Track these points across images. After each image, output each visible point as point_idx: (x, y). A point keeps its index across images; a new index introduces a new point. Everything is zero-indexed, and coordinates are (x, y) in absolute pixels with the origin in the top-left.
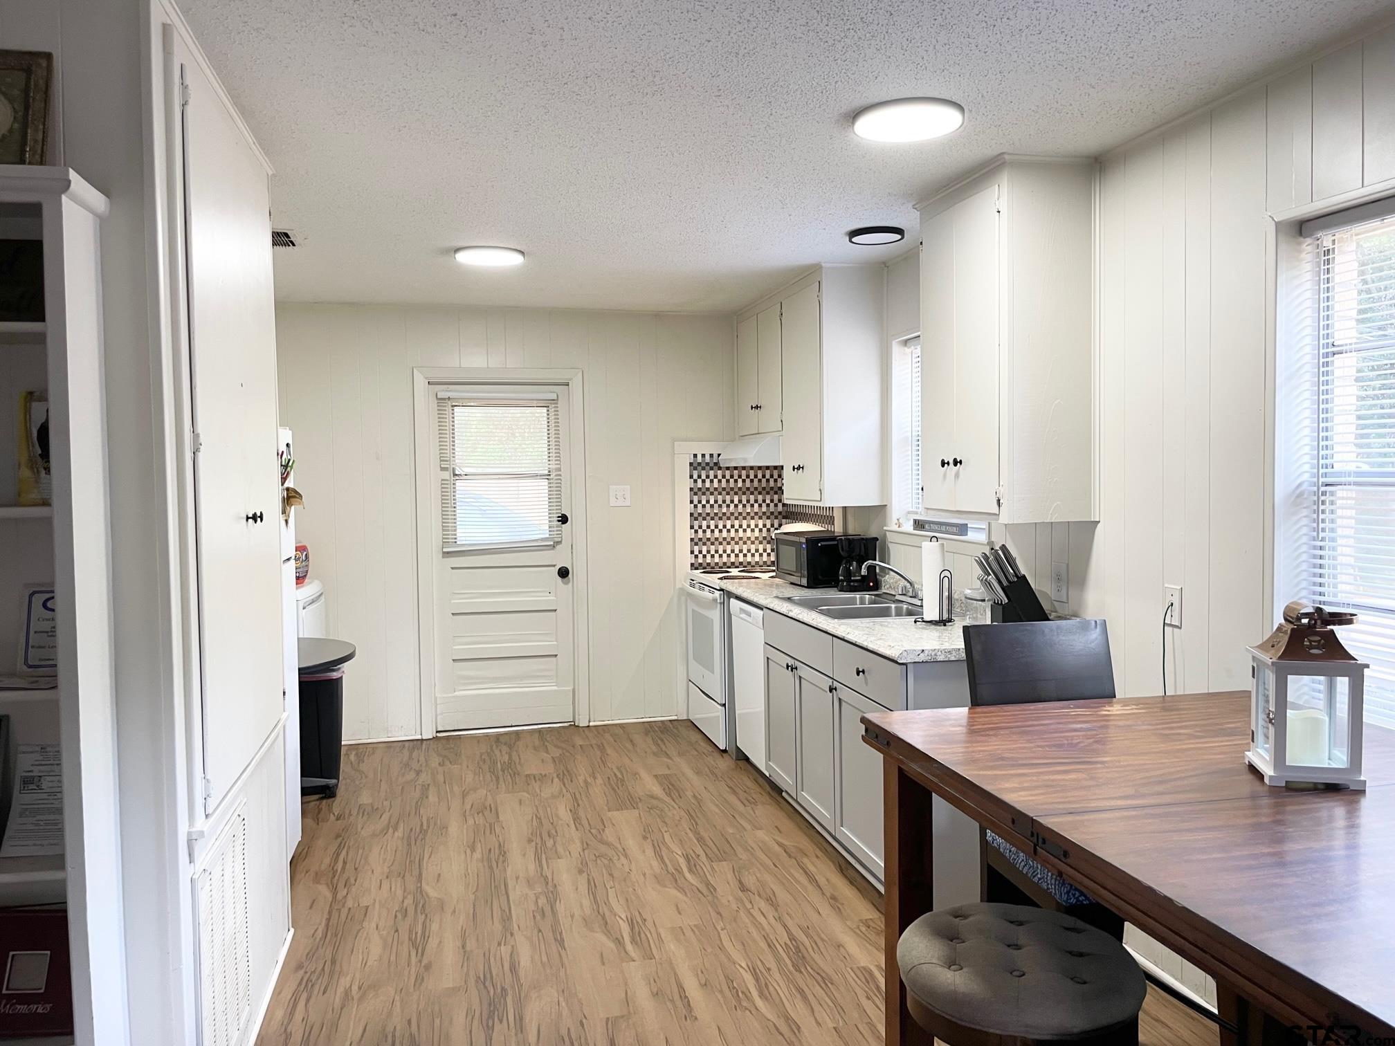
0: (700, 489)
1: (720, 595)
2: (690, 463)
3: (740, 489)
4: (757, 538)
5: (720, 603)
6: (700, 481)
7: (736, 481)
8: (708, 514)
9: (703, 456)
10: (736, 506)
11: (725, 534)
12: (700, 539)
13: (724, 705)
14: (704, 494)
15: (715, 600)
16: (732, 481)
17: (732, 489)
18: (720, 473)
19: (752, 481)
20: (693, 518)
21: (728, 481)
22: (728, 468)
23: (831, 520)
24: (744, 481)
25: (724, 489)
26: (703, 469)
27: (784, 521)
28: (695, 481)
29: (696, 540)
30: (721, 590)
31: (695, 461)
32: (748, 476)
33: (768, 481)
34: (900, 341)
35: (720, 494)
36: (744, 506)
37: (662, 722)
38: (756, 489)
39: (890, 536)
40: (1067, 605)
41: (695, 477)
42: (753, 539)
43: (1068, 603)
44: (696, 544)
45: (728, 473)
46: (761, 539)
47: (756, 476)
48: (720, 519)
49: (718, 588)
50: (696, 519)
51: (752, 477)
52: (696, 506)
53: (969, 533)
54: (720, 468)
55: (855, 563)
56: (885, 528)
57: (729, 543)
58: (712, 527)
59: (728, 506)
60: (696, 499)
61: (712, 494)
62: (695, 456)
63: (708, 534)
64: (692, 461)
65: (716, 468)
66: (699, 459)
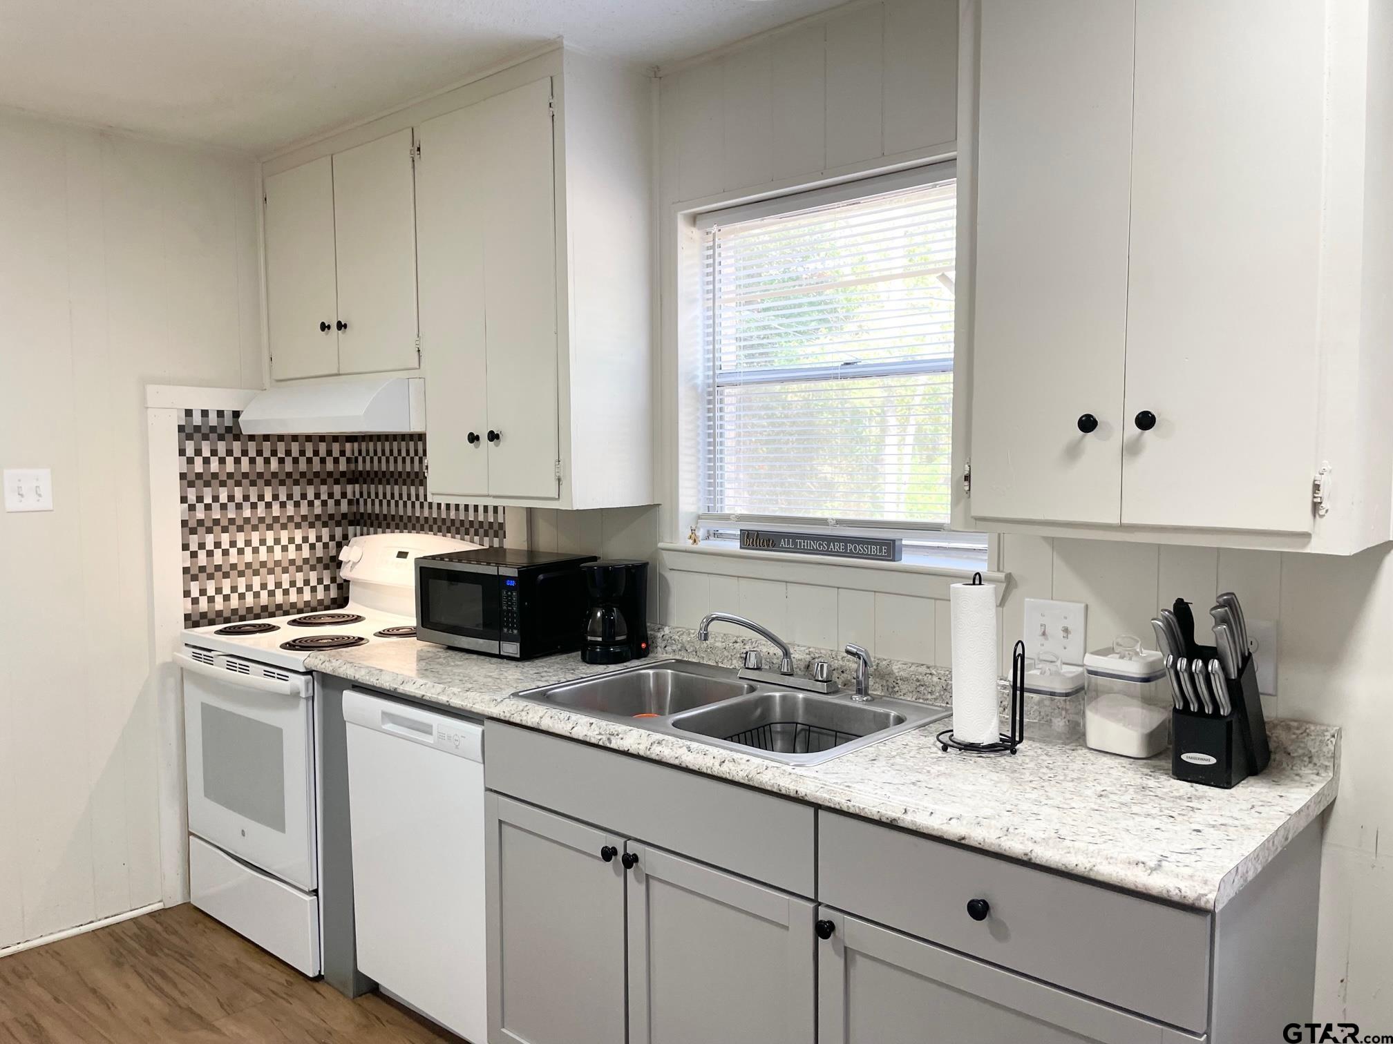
0: (199, 476)
1: (307, 683)
2: (179, 426)
3: (275, 475)
4: (306, 561)
5: (307, 699)
6: (199, 461)
7: (267, 461)
8: (216, 522)
9: (205, 413)
10: (269, 505)
11: (248, 556)
12: (202, 569)
13: (316, 892)
14: (207, 484)
15: (295, 695)
16: (260, 460)
17: (260, 475)
18: (237, 447)
19: (296, 461)
20: (187, 530)
21: (252, 461)
22: (252, 438)
23: (498, 530)
24: (281, 461)
25: (245, 475)
26: (206, 438)
27: (351, 529)
28: (190, 461)
29: (194, 571)
30: (309, 672)
31: (189, 422)
32: (288, 453)
33: (323, 461)
34: (685, 215)
35: (238, 484)
36: (283, 505)
37: (134, 920)
38: (303, 474)
39: (668, 560)
40: (1275, 698)
41: (190, 452)
42: (299, 563)
43: (1276, 695)
44: (195, 578)
45: (252, 448)
46: (313, 562)
47: (302, 453)
48: (240, 529)
49: (303, 670)
50: (193, 531)
51: (295, 453)
52: (192, 508)
53: (903, 556)
54: (237, 437)
55: (615, 609)
56: (660, 545)
57: (256, 573)
58: (225, 545)
59: (254, 506)
60: (192, 495)
61: (223, 484)
62: (189, 413)
63: (218, 558)
64: (183, 423)
65: (229, 436)
66: (197, 420)
